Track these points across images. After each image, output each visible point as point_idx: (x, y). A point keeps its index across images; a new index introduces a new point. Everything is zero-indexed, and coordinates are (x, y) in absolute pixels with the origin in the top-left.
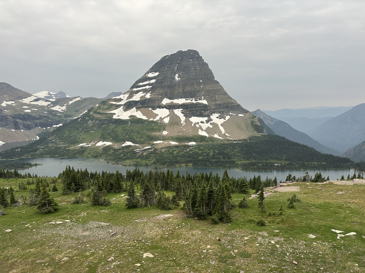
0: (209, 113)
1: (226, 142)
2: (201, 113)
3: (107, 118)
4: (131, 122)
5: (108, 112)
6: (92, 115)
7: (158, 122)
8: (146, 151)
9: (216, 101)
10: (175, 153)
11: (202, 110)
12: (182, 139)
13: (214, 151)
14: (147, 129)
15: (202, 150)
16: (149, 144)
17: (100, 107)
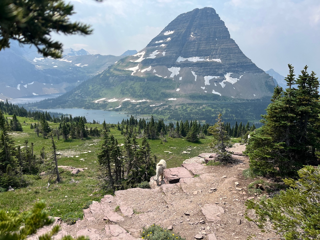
0: (223, 72)
1: (239, 101)
2: (215, 72)
3: (126, 75)
4: (147, 79)
5: (127, 69)
6: (112, 72)
7: (172, 80)
8: (161, 107)
9: (231, 59)
10: (188, 110)
11: (216, 68)
12: (195, 97)
13: (227, 110)
14: (162, 87)
15: (215, 108)
16: (164, 101)
17: (119, 64)
